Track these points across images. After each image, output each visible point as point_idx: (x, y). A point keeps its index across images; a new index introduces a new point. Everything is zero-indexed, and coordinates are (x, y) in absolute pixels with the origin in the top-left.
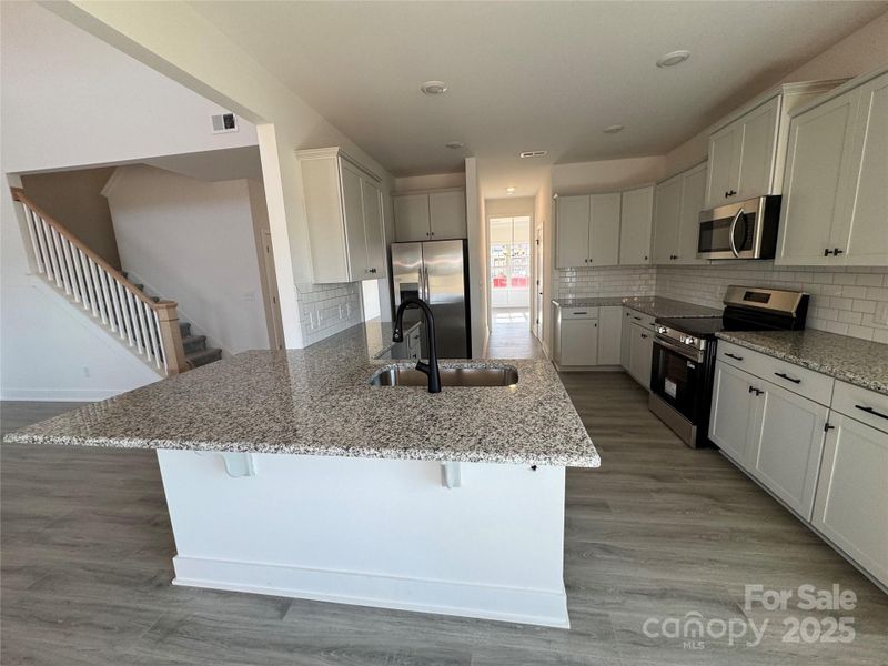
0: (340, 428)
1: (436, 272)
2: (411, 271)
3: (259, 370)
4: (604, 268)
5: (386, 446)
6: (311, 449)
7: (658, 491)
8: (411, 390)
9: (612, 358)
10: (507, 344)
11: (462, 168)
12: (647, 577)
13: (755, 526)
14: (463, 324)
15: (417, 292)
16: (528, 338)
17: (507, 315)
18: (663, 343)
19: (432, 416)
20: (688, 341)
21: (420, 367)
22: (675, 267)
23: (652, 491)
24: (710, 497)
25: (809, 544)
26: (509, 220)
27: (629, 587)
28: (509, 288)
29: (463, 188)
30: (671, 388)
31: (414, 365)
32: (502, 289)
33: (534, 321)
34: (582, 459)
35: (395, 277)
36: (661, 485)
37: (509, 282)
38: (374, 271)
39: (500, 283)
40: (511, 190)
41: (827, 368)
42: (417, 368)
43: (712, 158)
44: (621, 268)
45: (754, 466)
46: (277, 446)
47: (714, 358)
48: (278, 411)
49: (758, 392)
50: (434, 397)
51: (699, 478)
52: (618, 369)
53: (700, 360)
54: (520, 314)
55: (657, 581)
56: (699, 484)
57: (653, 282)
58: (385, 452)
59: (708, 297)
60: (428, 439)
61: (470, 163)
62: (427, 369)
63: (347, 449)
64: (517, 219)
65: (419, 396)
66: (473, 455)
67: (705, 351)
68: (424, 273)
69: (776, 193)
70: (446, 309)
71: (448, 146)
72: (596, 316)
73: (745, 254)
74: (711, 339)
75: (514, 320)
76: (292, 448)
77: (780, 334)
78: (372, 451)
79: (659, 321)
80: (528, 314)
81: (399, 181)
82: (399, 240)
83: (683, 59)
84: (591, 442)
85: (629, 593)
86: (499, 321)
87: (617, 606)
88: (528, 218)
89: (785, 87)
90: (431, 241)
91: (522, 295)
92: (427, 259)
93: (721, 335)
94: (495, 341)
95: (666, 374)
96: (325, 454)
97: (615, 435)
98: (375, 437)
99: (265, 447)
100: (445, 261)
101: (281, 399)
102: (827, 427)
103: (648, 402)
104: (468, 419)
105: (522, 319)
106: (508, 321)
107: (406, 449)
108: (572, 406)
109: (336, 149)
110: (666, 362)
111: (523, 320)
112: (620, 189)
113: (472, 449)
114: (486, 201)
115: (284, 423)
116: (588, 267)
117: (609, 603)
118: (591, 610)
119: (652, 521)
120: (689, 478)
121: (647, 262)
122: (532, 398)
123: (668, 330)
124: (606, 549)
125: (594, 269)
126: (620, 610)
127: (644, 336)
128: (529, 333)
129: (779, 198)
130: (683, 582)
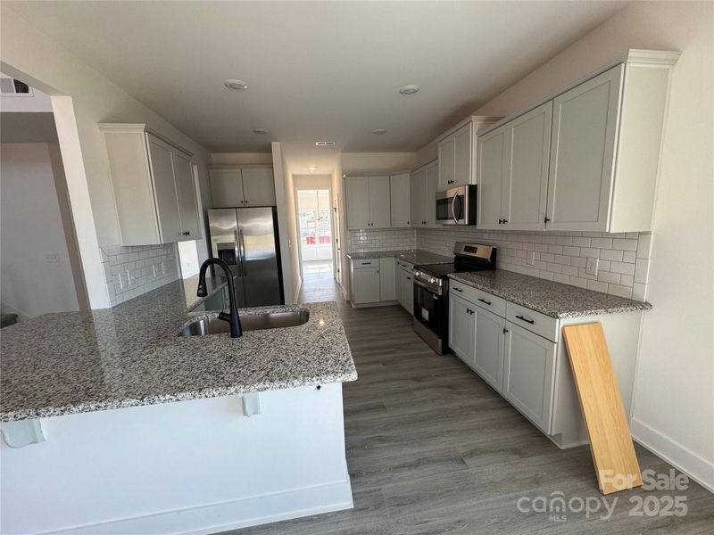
0: (137, 381)
1: (250, 233)
2: (227, 232)
3: (55, 332)
4: (383, 230)
5: (182, 390)
6: (103, 405)
7: (418, 389)
8: (216, 337)
9: (390, 296)
10: (315, 290)
11: (269, 150)
12: (408, 453)
13: (475, 402)
14: (276, 275)
15: (234, 250)
16: (332, 284)
17: (316, 266)
18: (419, 283)
19: (231, 357)
20: (432, 281)
21: (222, 316)
22: (424, 229)
23: (414, 390)
24: (449, 387)
25: (503, 407)
26: (314, 192)
27: (397, 464)
28: (317, 245)
29: (271, 165)
30: (425, 314)
31: (217, 315)
32: (313, 245)
33: (336, 271)
34: (344, 376)
35: (212, 238)
36: (420, 384)
37: (317, 240)
38: (187, 234)
39: (311, 240)
40: (312, 169)
41: (502, 294)
42: (219, 318)
43: (440, 157)
44: (392, 230)
45: (473, 363)
46: (63, 408)
47: (448, 291)
48: (70, 373)
49: (472, 312)
50: (236, 341)
51: (443, 375)
52: (395, 303)
53: (440, 294)
54: (327, 265)
55: (415, 454)
56: (442, 379)
57: (415, 239)
58: (180, 396)
59: (445, 250)
60: (223, 378)
61: (275, 146)
62: (228, 318)
63: (142, 399)
64: (320, 191)
65: (220, 343)
66: (261, 385)
67: (442, 287)
68: (240, 234)
69: (474, 184)
70: (259, 264)
71: (255, 131)
72: (377, 265)
73: (461, 222)
74: (445, 278)
75: (322, 270)
76: (81, 407)
77: (482, 273)
78: (168, 397)
79: (417, 268)
80: (332, 265)
81: (215, 157)
82: (216, 205)
83: (415, 91)
84: (352, 362)
85: (396, 468)
86: (310, 271)
87: (387, 481)
88: (327, 191)
89: (473, 117)
90: (245, 207)
91: (325, 250)
92: (241, 222)
93: (451, 275)
94: (306, 288)
95: (423, 305)
96: (118, 407)
97: (393, 352)
98: (172, 384)
99: (48, 411)
100: (258, 223)
101: (76, 360)
102: (505, 331)
103: (413, 325)
104: (261, 357)
105: (327, 270)
106: (317, 271)
107: (201, 390)
108: (345, 336)
109: (143, 126)
110: (422, 296)
111: (329, 270)
112: (389, 174)
113: (259, 381)
114: (294, 176)
115: (75, 384)
116: (371, 230)
117: (383, 480)
118: (368, 489)
119: (412, 411)
120: (438, 376)
121: (409, 226)
122: (316, 333)
123: (422, 273)
124: (382, 440)
125: (375, 230)
126: (388, 483)
127: (409, 278)
128: (333, 280)
129: (476, 186)
130: (432, 451)
